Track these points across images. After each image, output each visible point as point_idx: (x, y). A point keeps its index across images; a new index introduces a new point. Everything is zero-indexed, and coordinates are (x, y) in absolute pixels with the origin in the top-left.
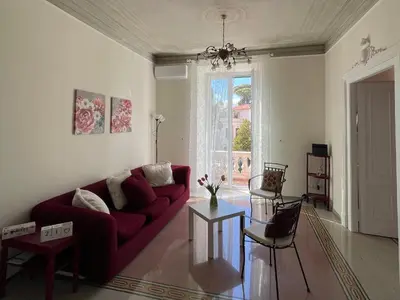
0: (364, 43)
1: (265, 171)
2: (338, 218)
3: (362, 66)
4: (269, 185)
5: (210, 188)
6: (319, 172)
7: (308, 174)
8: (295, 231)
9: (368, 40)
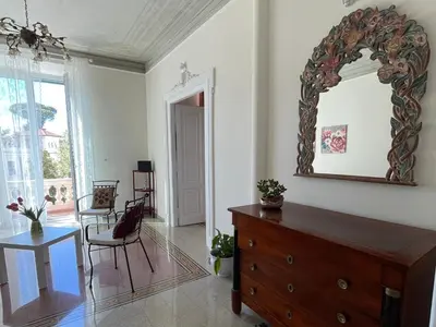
0: (182, 68)
1: (95, 190)
2: (162, 221)
3: (180, 88)
4: (101, 202)
5: (29, 214)
6: (145, 187)
7: (135, 190)
8: (139, 228)
9: (185, 66)
